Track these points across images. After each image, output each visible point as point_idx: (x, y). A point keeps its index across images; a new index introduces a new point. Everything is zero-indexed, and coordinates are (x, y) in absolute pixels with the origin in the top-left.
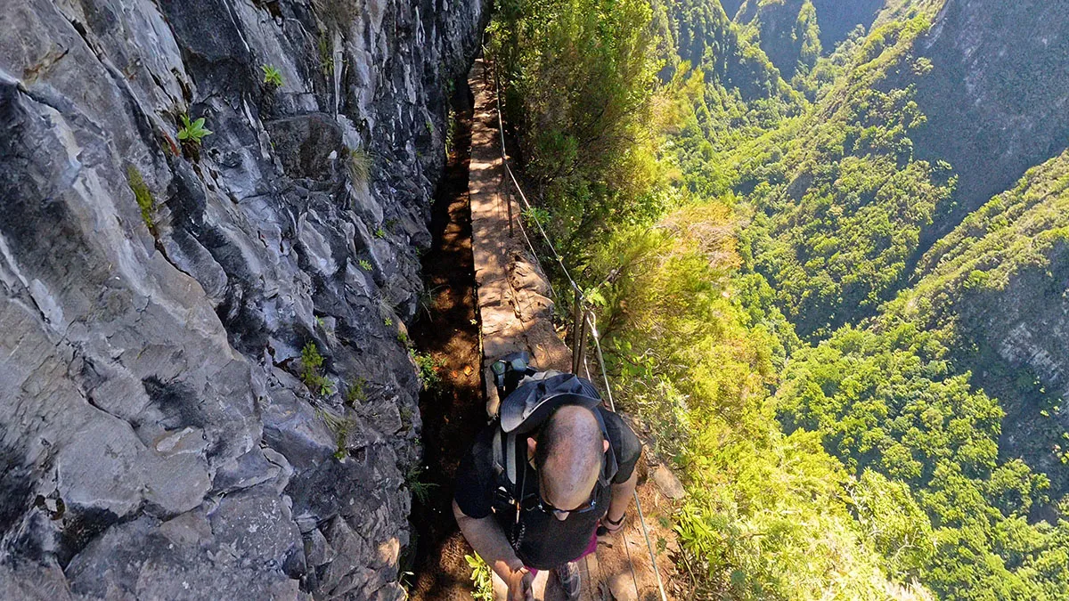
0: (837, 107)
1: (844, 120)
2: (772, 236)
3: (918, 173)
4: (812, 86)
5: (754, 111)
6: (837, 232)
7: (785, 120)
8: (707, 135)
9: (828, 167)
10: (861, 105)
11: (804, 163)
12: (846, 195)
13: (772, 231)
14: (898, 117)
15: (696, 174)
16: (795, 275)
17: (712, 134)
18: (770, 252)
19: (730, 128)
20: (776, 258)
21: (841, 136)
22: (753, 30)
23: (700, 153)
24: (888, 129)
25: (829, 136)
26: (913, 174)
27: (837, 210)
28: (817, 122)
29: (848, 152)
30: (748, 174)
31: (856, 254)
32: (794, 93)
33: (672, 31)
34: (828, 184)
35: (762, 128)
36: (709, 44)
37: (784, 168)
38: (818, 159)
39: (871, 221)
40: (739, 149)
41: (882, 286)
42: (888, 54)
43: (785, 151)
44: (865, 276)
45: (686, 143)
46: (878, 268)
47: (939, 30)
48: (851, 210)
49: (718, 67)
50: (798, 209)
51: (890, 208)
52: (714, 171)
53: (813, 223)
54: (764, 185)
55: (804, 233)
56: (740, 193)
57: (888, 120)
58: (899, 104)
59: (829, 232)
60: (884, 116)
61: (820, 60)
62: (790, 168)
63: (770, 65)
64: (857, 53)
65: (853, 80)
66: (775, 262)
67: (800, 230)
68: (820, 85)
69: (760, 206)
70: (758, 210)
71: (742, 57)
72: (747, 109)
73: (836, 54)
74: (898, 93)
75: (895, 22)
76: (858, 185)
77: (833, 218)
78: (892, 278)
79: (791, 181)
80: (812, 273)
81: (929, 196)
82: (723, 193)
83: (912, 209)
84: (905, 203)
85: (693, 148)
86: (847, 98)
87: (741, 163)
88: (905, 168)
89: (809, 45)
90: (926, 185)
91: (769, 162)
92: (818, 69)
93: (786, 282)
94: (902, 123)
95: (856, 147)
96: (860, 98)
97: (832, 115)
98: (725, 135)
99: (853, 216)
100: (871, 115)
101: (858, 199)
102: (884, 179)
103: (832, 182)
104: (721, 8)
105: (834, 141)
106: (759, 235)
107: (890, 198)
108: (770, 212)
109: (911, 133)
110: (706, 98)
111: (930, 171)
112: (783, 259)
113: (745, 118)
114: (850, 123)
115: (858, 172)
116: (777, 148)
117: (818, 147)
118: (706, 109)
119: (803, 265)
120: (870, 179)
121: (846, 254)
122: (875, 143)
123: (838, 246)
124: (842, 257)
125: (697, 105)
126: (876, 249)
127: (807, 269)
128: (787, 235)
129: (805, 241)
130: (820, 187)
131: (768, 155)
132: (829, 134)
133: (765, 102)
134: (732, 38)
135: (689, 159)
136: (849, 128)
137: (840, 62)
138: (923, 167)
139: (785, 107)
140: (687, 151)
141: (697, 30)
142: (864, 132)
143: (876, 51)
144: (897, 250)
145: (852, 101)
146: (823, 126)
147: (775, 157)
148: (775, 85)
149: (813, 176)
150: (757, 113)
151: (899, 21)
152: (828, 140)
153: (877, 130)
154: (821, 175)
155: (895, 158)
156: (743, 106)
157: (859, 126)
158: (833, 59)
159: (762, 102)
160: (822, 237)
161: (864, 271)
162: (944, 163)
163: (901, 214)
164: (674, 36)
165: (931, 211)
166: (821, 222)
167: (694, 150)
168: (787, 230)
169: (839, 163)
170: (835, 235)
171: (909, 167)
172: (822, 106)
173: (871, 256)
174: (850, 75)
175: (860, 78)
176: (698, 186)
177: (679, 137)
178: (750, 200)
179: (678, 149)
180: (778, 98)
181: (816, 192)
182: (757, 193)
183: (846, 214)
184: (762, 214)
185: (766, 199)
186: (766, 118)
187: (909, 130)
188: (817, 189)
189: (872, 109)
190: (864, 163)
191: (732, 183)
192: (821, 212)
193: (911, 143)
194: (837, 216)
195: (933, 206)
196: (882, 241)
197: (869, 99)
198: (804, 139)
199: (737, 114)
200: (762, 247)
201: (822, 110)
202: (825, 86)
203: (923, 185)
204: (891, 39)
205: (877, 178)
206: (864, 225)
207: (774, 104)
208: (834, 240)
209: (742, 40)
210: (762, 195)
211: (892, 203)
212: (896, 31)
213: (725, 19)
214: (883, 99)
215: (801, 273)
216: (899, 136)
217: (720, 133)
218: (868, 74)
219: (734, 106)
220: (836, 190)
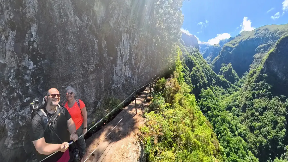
0: (247, 88)
1: (250, 90)
2: (240, 123)
3: (276, 100)
4: (240, 84)
5: (227, 91)
6: (260, 121)
7: (235, 92)
8: (216, 96)
9: (250, 102)
10: (253, 86)
11: (243, 102)
12: (258, 109)
13: (240, 122)
14: (264, 87)
15: (215, 105)
16: (252, 137)
17: (218, 96)
18: (242, 129)
19: (222, 95)
20: (244, 131)
21: (250, 94)
22: (223, 76)
23: (215, 100)
24: (263, 91)
25: (247, 95)
26: (275, 100)
27: (257, 114)
28: (243, 92)
29: (254, 98)
30: (229, 105)
31: (269, 128)
32: (235, 86)
33: (205, 77)
34: (252, 107)
35: (230, 94)
36: (214, 79)
37: (238, 103)
38: (247, 100)
39: (269, 116)
40: (225, 99)
41: (282, 139)
42: (255, 75)
43: (237, 99)
44: (275, 136)
45: (211, 98)
46: (277, 132)
47: (266, 68)
48: (261, 114)
49: (216, 83)
50: (245, 115)
51: (273, 111)
52: (219, 105)
53: (251, 119)
54: (234, 108)
55: (250, 122)
56: (228, 111)
57: (261, 88)
58: (263, 85)
59: (257, 121)
60: (260, 88)
61: (239, 79)
62: (240, 103)
63: (228, 81)
64: (248, 76)
65: (249, 82)
66: (244, 132)
67: (248, 121)
68: (241, 84)
69: (234, 114)
70: (234, 115)
71: (221, 81)
72: (225, 90)
73: (243, 78)
74: (262, 82)
75: (254, 69)
76: (260, 106)
77: (257, 116)
78: (284, 136)
79: (241, 106)
80: (257, 136)
81: (283, 106)
82: (223, 110)
83: (279, 111)
84: (276, 109)
85: (213, 99)
86: (249, 86)
87: (226, 103)
88: (272, 99)
89: (236, 77)
90: (280, 103)
91: (234, 102)
92: (239, 81)
93: (250, 140)
94: (266, 88)
95: (256, 96)
96: (252, 85)
97: (246, 90)
98: (221, 96)
99: (263, 115)
100: (257, 88)
101: (262, 110)
102: (267, 103)
103: (253, 106)
104: (215, 73)
105: (249, 95)
106: (236, 123)
107: (272, 108)
108: (238, 116)
109: (269, 90)
110: (215, 89)
111: (280, 99)
112: (246, 131)
113: (225, 92)
114: (252, 91)
115: (259, 103)
116: (235, 98)
117: (246, 97)
118: (215, 91)
119: (253, 133)
120: (263, 104)
121: (265, 128)
122: (261, 95)
123: (262, 125)
124: (264, 129)
125: (213, 90)
126: (274, 125)
127: (255, 134)
128: (245, 123)
129: (251, 124)
130: (250, 108)
131: (233, 100)
132: (247, 94)
133: (229, 89)
134: (218, 78)
135: (213, 102)
136: (252, 92)
137: (244, 79)
138: (277, 98)
139: (234, 89)
140: (212, 100)
141: (210, 77)
142: (257, 92)
143: (252, 75)
144: (281, 125)
145: (250, 86)
146: (245, 92)
147: (235, 101)
148: (230, 85)
149: (246, 105)
150: (228, 91)
151: (255, 69)
152: (248, 95)
153: (260, 91)
154: (249, 104)
155: (268, 97)
156: (224, 90)
157: (254, 91)
158: (242, 79)
159: (228, 89)
160: (256, 123)
161: (273, 134)
162: (283, 96)
163: (277, 112)
164: (206, 78)
165: (285, 110)
166: (254, 118)
167: (214, 100)
168: (244, 121)
169: (253, 101)
170: (259, 122)
171: (273, 99)
172: (243, 88)
173: (274, 128)
174: (248, 81)
175: (250, 81)
176: (216, 108)
177: (209, 96)
178: (231, 112)
179: (210, 99)
180: (232, 88)
181: (249, 109)
182: (233, 110)
183: (260, 115)
184: (235, 117)
185: (236, 112)
186: (230, 92)
187: (268, 90)
188: (249, 108)
189: (256, 87)
190: (259, 100)
191: (225, 108)
192: (252, 115)
193: (271, 93)
194: (258, 116)
195: (285, 108)
196: (275, 123)
197: (254, 85)
198: (241, 96)
199: (223, 92)
200: (238, 127)
201: (244, 89)
202: (242, 84)
203: (279, 103)
204: (255, 72)
205: (265, 103)
206: (267, 118)
207: (231, 89)
208: (260, 124)
209: (221, 78)
210: (234, 111)
211: (273, 110)
212: (255, 71)
213: (216, 75)
214: (258, 84)
215: (253, 136)
216: (266, 92)
217: (220, 96)
218: (252, 80)
219: (222, 90)
220: (255, 108)
